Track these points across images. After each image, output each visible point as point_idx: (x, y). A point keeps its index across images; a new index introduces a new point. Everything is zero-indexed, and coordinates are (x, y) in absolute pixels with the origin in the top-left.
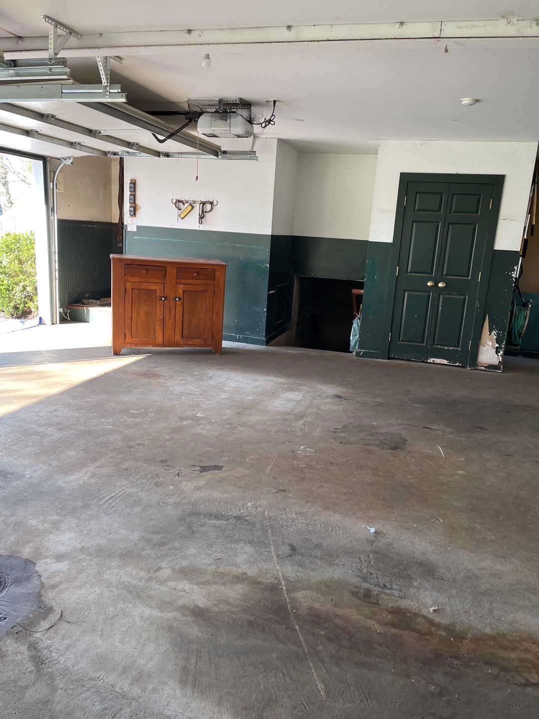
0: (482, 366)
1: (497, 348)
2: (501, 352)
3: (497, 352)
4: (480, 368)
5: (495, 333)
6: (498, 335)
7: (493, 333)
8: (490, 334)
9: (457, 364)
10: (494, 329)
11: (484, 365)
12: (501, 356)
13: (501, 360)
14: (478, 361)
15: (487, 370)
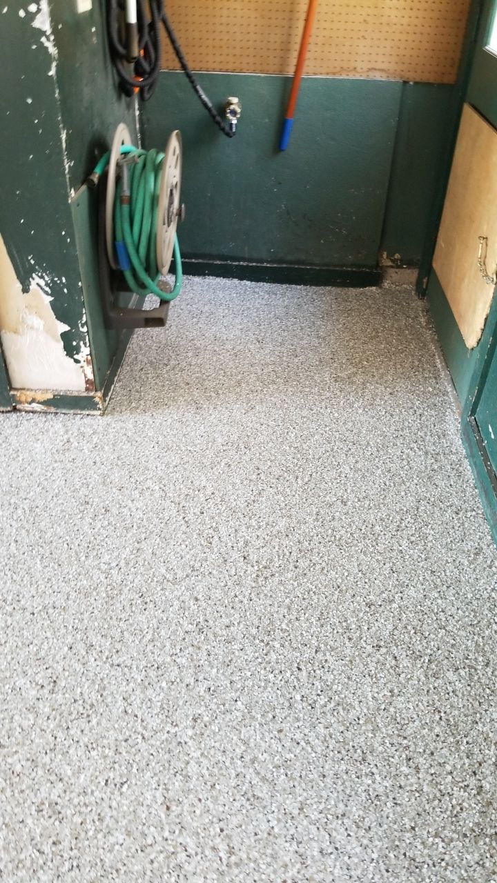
0: (33, 401)
1: (64, 336)
2: (85, 351)
3: (71, 350)
4: (27, 407)
6: (55, 291)
7: (33, 286)
8: (26, 290)
10: (34, 271)
11: (41, 397)
12: (88, 362)
13: (91, 376)
14: (16, 384)
15: (53, 410)
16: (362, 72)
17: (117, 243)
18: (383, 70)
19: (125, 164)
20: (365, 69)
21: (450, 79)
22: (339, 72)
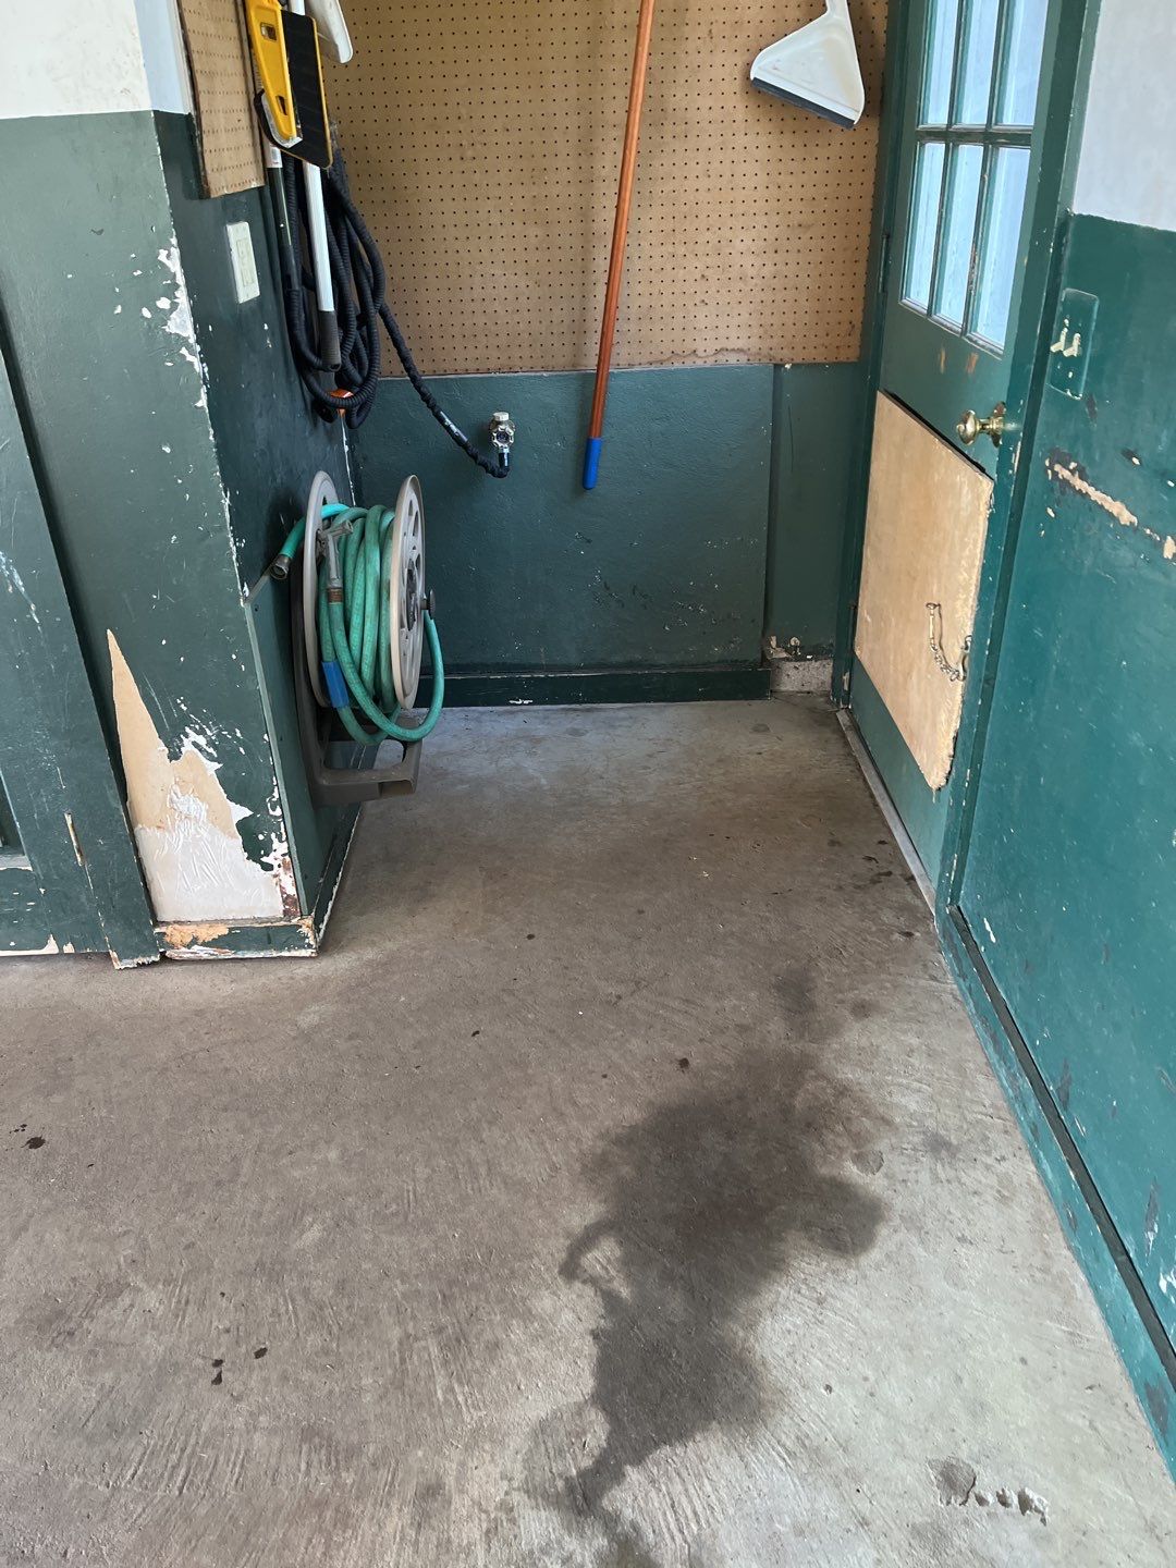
0: (195, 941)
1: (243, 826)
2: (280, 848)
3: (255, 849)
4: (185, 953)
5: (202, 740)
6: (223, 752)
7: (187, 747)
8: (174, 755)
9: (51, 947)
10: (184, 721)
11: (208, 933)
12: (284, 865)
13: (291, 891)
14: (162, 917)
15: (230, 954)
16: (707, 356)
17: (324, 665)
18: (740, 350)
19: (330, 537)
20: (711, 351)
21: (851, 354)
22: (669, 359)
